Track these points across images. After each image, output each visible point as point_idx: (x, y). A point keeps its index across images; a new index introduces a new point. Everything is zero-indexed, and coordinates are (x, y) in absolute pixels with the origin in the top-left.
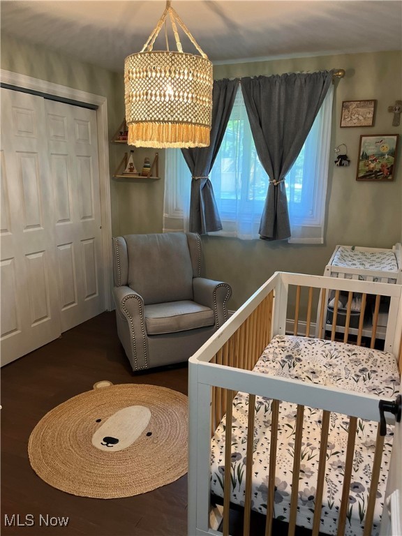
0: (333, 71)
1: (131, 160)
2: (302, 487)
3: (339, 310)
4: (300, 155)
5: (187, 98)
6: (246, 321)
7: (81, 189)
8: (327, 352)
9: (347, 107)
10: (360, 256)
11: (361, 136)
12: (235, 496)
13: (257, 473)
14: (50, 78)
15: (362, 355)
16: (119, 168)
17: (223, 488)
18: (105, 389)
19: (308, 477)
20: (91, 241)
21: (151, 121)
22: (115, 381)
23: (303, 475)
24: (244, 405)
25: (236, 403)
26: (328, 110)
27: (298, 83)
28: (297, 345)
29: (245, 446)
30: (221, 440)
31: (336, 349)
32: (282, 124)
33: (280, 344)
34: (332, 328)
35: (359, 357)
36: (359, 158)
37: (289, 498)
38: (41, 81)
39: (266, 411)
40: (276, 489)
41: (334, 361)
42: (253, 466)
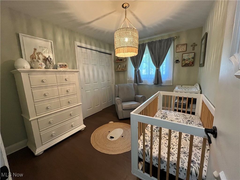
0: (173, 37)
1: (119, 66)
2: (171, 159)
3: (179, 103)
4: (164, 61)
5: (131, 40)
6: (150, 104)
7: (107, 74)
8: (176, 115)
9: (178, 47)
10: (184, 88)
11: (183, 54)
12: (147, 159)
13: (154, 152)
14: (100, 47)
15: (188, 116)
16: (117, 68)
17: (143, 156)
18: (112, 123)
19: (173, 156)
20: (110, 87)
21: (121, 47)
22: (114, 122)
23: (171, 155)
24: (149, 129)
25: (147, 129)
26: (172, 48)
27: (163, 41)
28: (166, 113)
29: (150, 143)
30: (142, 140)
31: (178, 114)
32: (159, 53)
33: (160, 112)
34: (177, 108)
35: (186, 117)
36: (182, 60)
37: (166, 163)
38: (98, 48)
39: (157, 132)
40: (161, 159)
41: (178, 118)
42: (153, 150)
